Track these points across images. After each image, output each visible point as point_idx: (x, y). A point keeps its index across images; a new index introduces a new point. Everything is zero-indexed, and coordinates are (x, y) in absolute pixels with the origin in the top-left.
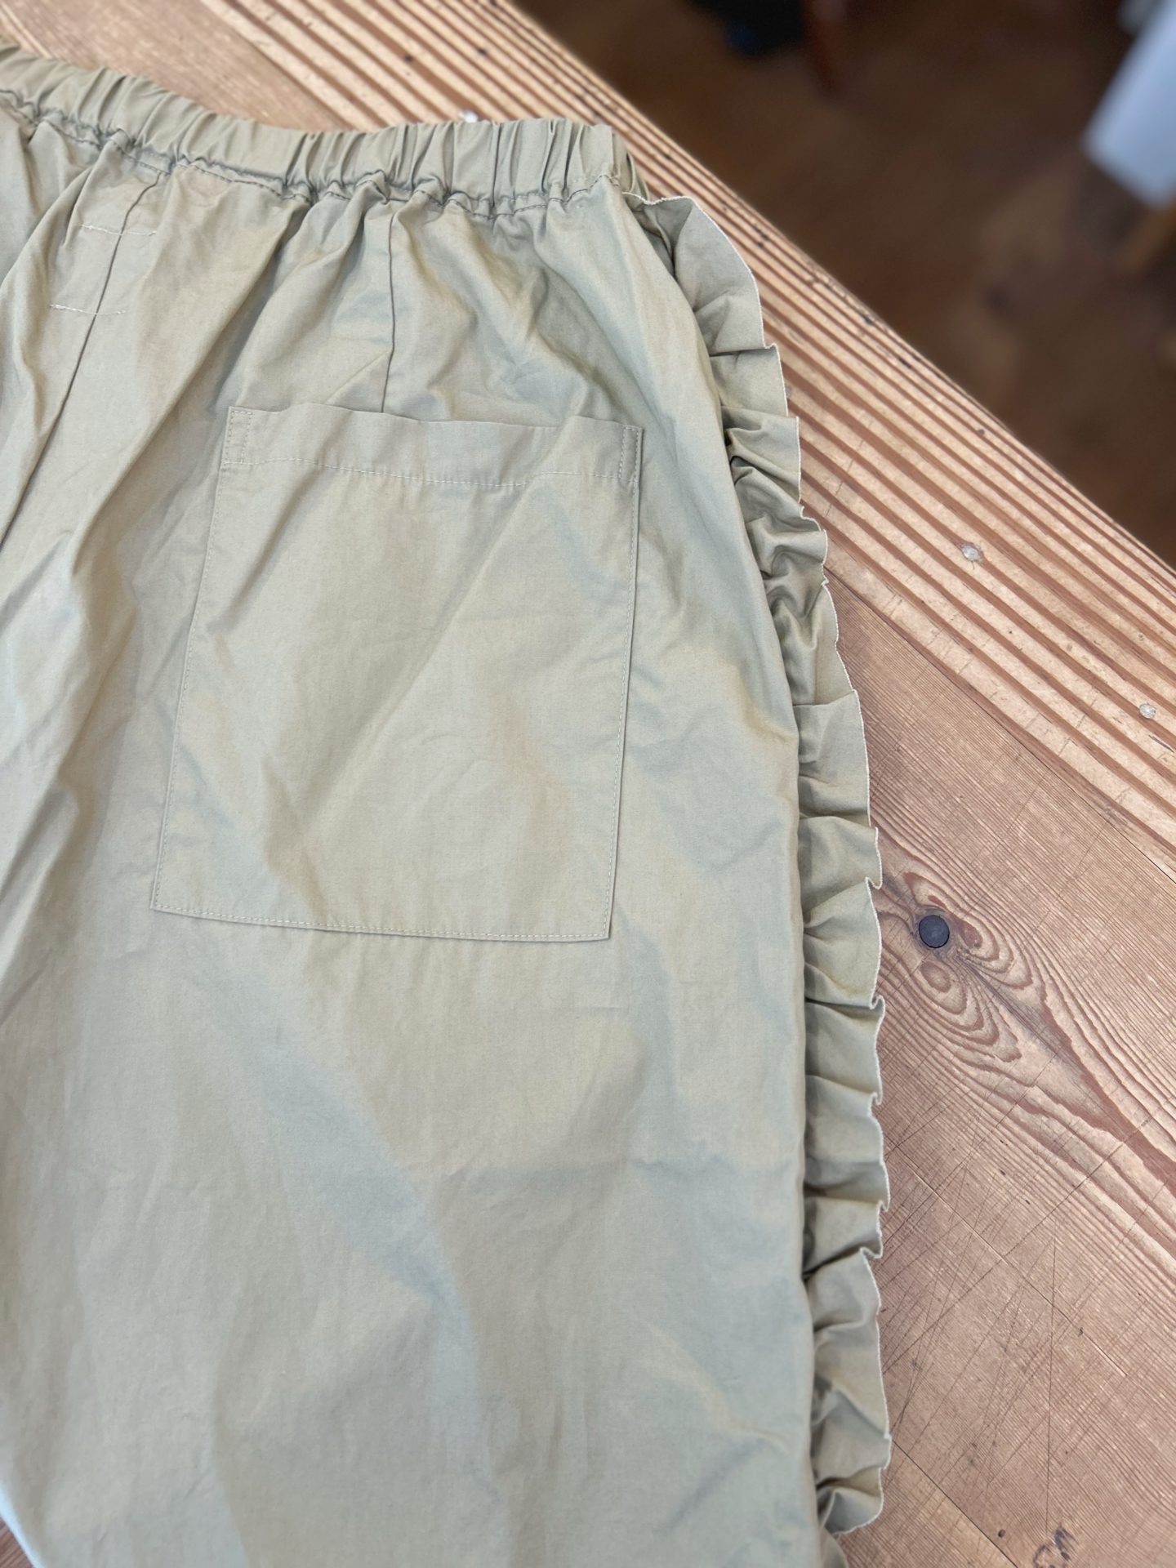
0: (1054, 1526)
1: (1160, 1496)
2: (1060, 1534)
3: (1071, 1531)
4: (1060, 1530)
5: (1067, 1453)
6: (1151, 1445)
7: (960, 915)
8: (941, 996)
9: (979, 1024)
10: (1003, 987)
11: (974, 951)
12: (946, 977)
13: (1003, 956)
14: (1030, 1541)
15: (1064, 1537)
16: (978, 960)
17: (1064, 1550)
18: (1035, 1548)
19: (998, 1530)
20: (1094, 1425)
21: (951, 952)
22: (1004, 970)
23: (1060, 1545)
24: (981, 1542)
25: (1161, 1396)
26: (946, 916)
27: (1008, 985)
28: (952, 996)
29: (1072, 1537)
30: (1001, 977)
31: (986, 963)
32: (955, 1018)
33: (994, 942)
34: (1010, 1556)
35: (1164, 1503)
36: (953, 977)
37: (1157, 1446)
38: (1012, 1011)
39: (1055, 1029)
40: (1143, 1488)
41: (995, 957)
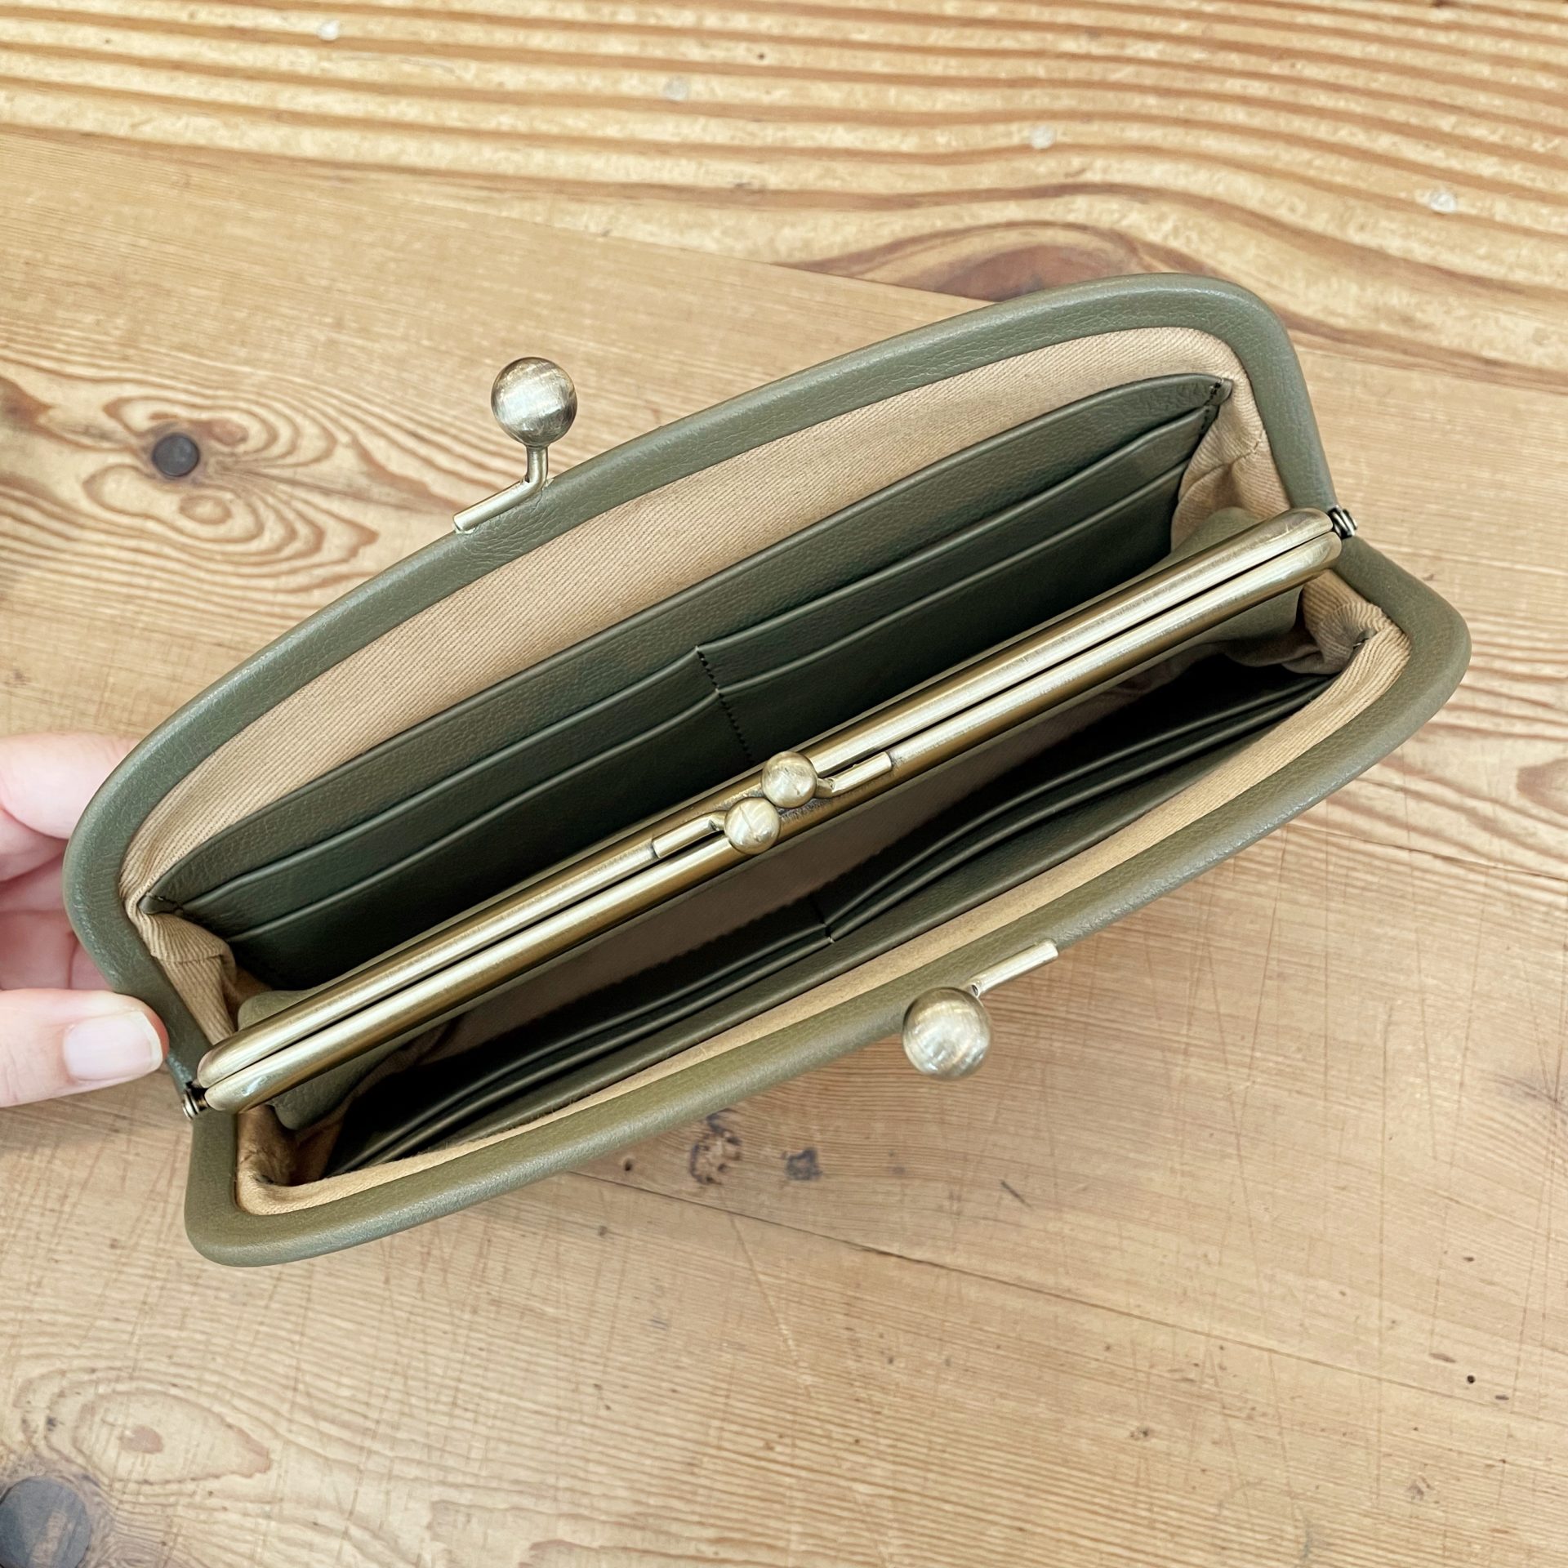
7: (204, 416)
8: (222, 530)
9: (292, 534)
10: (300, 470)
11: (241, 448)
12: (219, 502)
13: (285, 433)
14: (673, 1153)
16: (255, 456)
17: (728, 1135)
18: (685, 1156)
19: (622, 1163)
21: (211, 470)
22: (293, 449)
23: (720, 1133)
24: (604, 1193)
26: (183, 427)
27: (305, 464)
28: (241, 522)
30: (290, 460)
31: (266, 454)
32: (254, 546)
33: (263, 422)
34: (655, 1188)
36: (228, 496)
38: (327, 492)
39: (393, 480)
41: (273, 437)
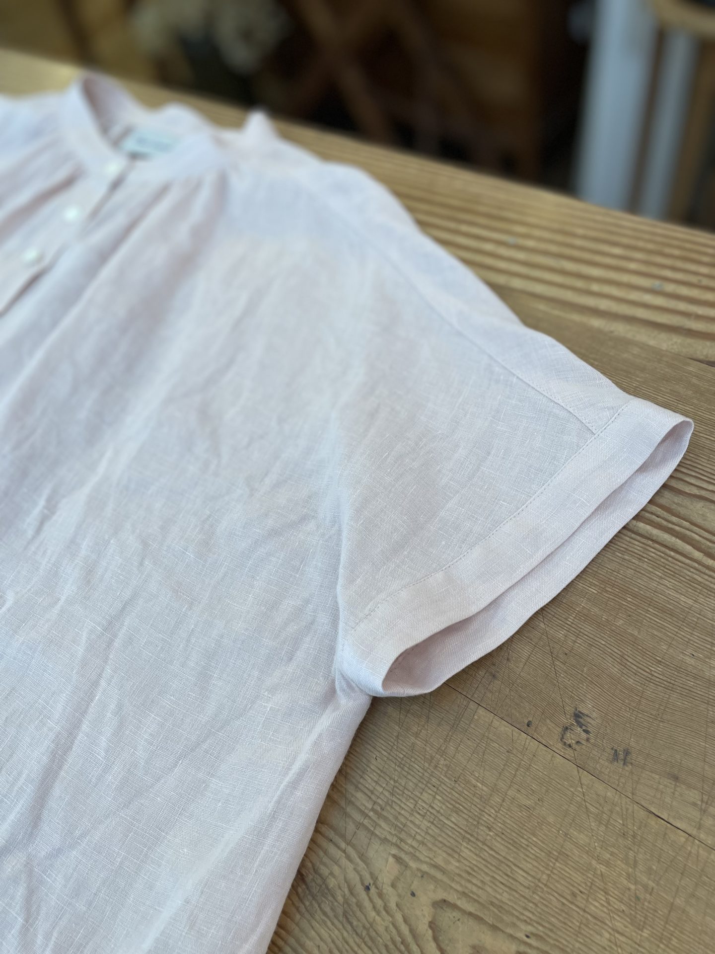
0: (570, 710)
1: (651, 670)
2: (578, 716)
3: (585, 712)
4: (577, 712)
5: (566, 654)
6: (632, 635)
14: (553, 725)
15: (582, 718)
17: (584, 728)
18: (560, 730)
19: (526, 722)
20: (582, 630)
23: (581, 725)
24: (514, 733)
25: (629, 599)
29: (587, 716)
34: (541, 739)
35: (655, 674)
37: (636, 634)
40: (635, 668)
